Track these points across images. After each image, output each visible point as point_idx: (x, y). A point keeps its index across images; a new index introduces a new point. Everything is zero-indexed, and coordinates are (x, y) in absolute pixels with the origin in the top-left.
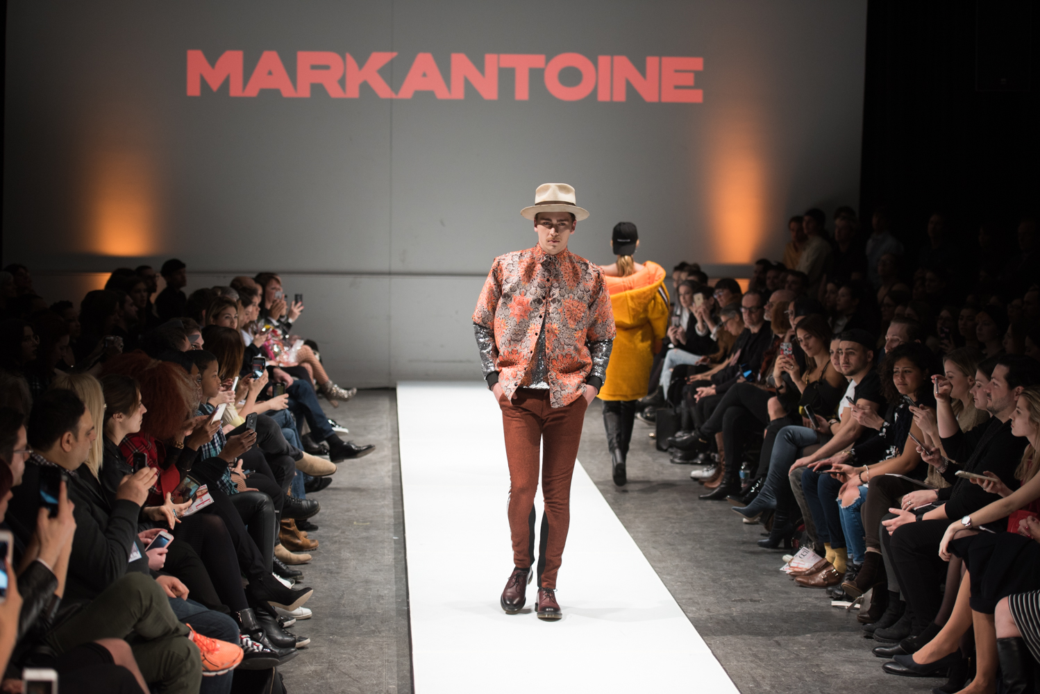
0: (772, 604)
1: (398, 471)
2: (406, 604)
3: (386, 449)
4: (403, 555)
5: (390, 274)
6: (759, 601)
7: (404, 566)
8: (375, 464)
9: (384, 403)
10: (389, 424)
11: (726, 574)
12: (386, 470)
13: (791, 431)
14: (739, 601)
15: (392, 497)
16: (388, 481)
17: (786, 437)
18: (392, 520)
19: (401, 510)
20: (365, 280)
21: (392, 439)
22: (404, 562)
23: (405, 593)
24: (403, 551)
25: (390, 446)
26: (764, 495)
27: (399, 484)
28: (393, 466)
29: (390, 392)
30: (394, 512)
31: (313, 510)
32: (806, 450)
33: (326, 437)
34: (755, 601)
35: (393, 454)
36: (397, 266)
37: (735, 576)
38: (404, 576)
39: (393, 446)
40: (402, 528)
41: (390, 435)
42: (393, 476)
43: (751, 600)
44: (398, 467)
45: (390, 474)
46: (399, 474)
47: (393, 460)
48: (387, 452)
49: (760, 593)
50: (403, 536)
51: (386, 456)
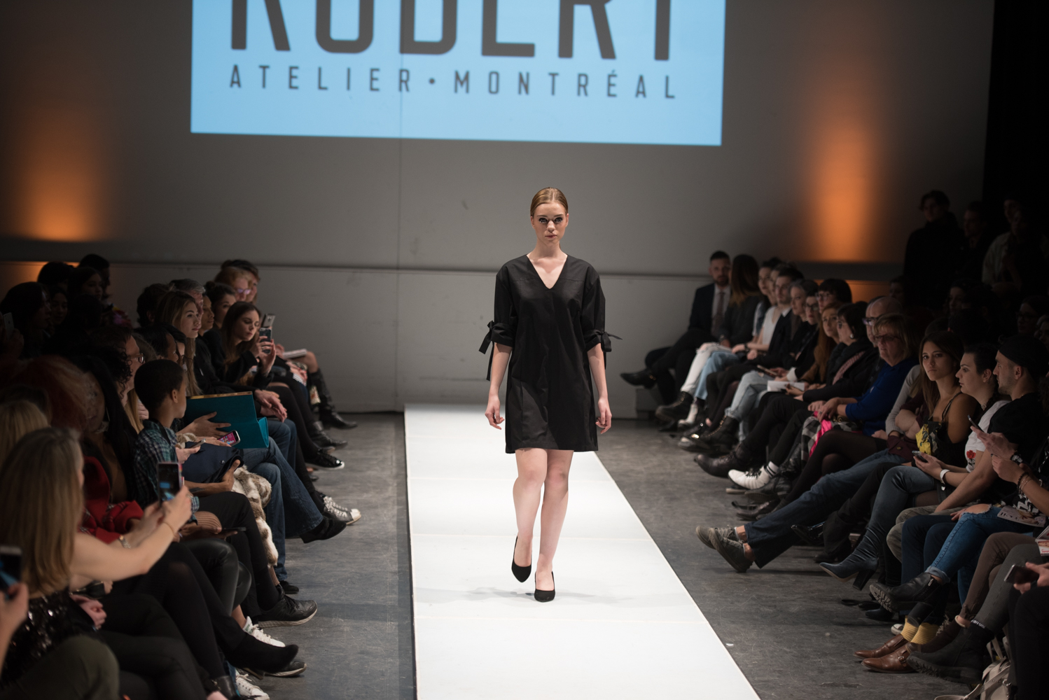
0: (871, 690)
1: (404, 517)
2: (412, 683)
3: (390, 488)
4: (410, 621)
5: (398, 268)
6: (855, 686)
7: (410, 635)
8: (376, 507)
9: (388, 430)
10: (394, 458)
11: (815, 651)
12: (388, 517)
13: (901, 474)
14: (828, 685)
15: (396, 548)
16: (392, 528)
17: (894, 481)
18: (397, 577)
19: (408, 565)
20: (366, 276)
21: (397, 476)
22: (410, 630)
23: (411, 669)
24: (409, 617)
25: (395, 484)
26: (863, 552)
27: (406, 533)
28: (398, 510)
29: (397, 417)
30: (399, 568)
32: (919, 499)
34: (850, 686)
35: (399, 495)
36: (407, 258)
37: (825, 655)
38: (410, 647)
39: (399, 484)
40: (408, 588)
41: (395, 471)
42: (399, 523)
43: (846, 685)
44: (405, 511)
45: (395, 519)
46: (405, 521)
47: (399, 503)
48: (391, 492)
49: (857, 676)
50: (409, 597)
51: (390, 497)
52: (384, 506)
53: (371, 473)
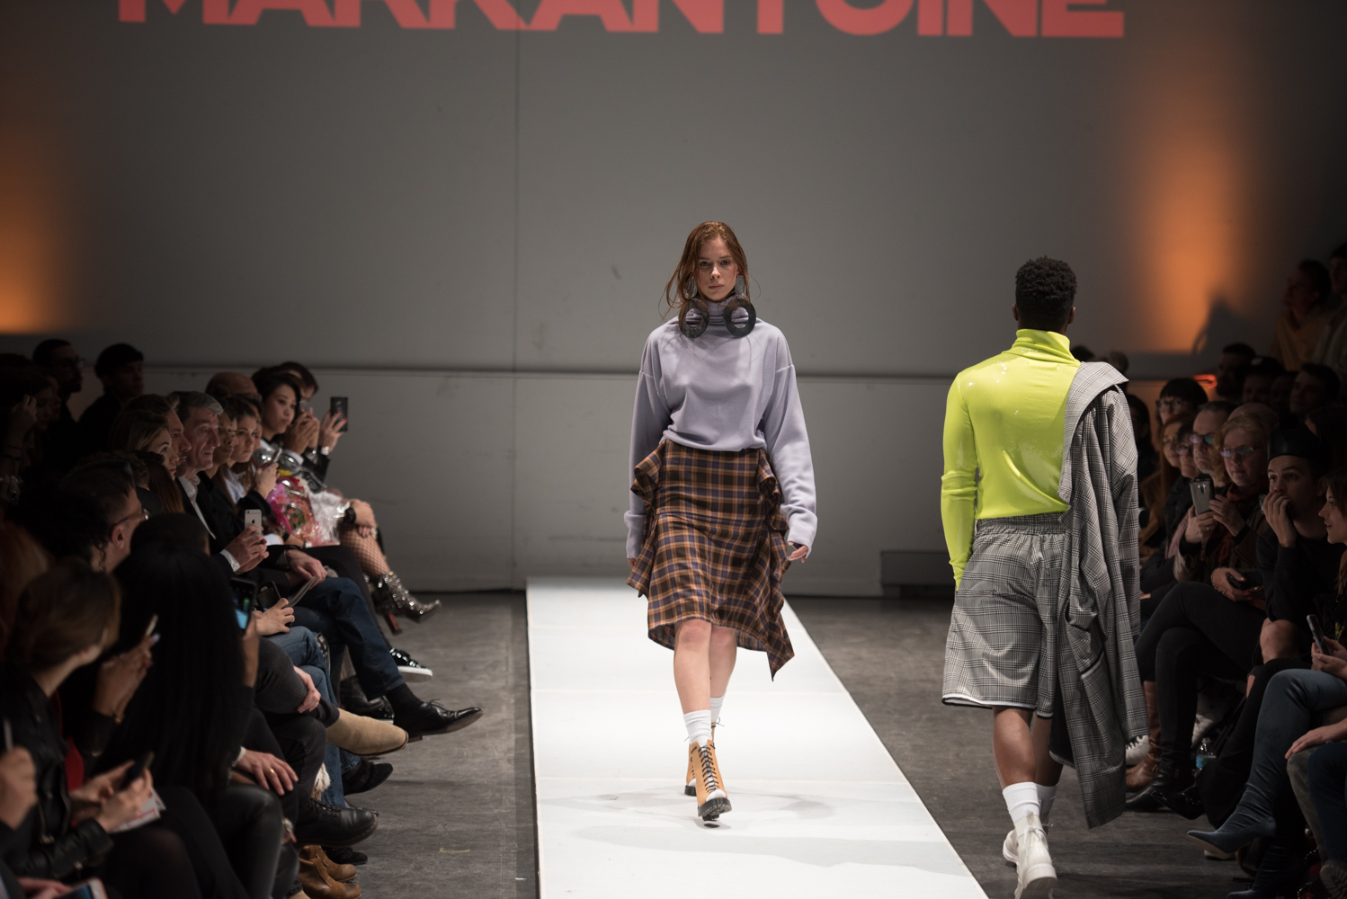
3: (504, 708)
5: (514, 370)
8: (482, 736)
9: (502, 618)
10: (511, 660)
12: (502, 748)
15: (514, 798)
16: (508, 770)
17: (1281, 691)
18: (514, 845)
19: (531, 825)
20: (466, 382)
21: (515, 688)
25: (512, 701)
28: (517, 741)
29: (514, 598)
31: (363, 828)
33: (389, 688)
35: (518, 717)
36: (528, 356)
39: (517, 701)
40: (533, 859)
41: (511, 680)
42: (517, 760)
44: (527, 741)
45: (512, 755)
46: (528, 756)
47: (518, 729)
48: (506, 713)
50: (534, 875)
51: (503, 721)
52: (495, 733)
53: (474, 683)
